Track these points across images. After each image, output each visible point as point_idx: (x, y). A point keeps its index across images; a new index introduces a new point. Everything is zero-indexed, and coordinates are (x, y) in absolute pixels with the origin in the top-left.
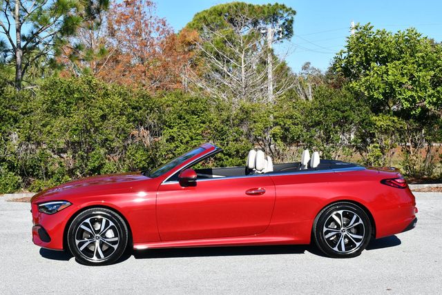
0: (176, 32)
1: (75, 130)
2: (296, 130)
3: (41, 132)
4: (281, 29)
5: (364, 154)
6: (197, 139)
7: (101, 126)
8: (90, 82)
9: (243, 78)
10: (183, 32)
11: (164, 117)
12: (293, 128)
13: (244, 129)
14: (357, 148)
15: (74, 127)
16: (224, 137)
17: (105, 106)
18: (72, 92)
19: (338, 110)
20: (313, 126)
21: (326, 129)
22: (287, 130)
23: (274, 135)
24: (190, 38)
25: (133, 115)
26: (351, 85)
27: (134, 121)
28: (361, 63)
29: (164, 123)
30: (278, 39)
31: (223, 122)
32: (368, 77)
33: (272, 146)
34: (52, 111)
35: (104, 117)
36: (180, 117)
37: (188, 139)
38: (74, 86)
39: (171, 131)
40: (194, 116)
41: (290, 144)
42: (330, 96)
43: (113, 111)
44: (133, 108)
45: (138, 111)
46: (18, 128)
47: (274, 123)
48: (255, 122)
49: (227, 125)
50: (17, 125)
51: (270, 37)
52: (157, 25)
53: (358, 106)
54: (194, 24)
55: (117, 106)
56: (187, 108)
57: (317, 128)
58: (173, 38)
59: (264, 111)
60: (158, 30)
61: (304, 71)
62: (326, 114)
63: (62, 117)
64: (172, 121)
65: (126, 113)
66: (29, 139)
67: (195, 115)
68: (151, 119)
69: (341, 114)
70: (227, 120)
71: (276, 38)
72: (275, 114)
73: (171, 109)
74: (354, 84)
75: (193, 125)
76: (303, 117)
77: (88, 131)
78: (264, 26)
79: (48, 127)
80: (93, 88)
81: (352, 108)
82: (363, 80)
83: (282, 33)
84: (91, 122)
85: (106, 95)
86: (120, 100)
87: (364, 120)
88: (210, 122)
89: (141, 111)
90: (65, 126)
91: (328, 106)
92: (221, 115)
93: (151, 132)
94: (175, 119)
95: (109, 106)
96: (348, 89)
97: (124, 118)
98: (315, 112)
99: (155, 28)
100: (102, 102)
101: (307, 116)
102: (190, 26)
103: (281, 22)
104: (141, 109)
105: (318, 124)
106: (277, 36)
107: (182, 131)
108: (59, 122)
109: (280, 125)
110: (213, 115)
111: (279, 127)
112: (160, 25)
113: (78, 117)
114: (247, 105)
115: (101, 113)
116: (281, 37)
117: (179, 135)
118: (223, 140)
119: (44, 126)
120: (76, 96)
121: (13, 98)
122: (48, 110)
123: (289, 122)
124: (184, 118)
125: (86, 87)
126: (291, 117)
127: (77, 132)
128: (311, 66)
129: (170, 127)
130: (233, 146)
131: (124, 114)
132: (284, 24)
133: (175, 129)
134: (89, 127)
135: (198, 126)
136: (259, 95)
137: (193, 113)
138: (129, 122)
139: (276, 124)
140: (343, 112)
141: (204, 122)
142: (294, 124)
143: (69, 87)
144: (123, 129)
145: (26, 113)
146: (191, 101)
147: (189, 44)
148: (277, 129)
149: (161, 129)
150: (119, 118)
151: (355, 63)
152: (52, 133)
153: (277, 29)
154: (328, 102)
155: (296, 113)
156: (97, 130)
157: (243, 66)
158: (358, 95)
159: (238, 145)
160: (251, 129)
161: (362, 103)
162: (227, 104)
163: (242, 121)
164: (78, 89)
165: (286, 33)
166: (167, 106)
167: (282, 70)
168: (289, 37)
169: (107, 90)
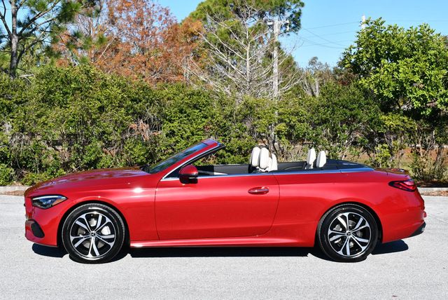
0: (179, 22)
1: (72, 122)
2: (302, 127)
3: (36, 122)
4: (288, 22)
5: (372, 154)
6: (198, 135)
7: (98, 118)
8: (88, 71)
9: (248, 72)
10: (185, 22)
11: (165, 111)
12: (298, 125)
13: (248, 125)
14: (365, 148)
15: (70, 118)
16: (226, 133)
17: (103, 98)
18: (69, 82)
19: (346, 108)
20: (319, 124)
21: (334, 127)
22: (292, 127)
23: (278, 133)
24: (194, 29)
25: (132, 108)
26: (360, 82)
27: (133, 114)
28: (371, 60)
29: (165, 116)
30: (285, 32)
31: (225, 117)
32: (378, 75)
33: (276, 144)
34: (48, 101)
35: (101, 109)
36: (181, 111)
37: (189, 134)
38: (71, 76)
39: (171, 125)
40: (196, 111)
41: (295, 142)
42: (338, 93)
43: (111, 103)
44: (132, 100)
45: (137, 103)
46: (11, 118)
47: (279, 119)
48: (259, 118)
49: (230, 120)
50: (11, 114)
51: (277, 30)
52: (160, 14)
53: (367, 104)
54: (197, 14)
55: (116, 98)
56: (189, 101)
57: (323, 127)
58: (175, 28)
59: (268, 107)
60: (160, 19)
61: (311, 66)
62: (333, 112)
63: (58, 108)
64: (173, 114)
65: (125, 105)
66: (23, 130)
67: (197, 109)
68: (151, 113)
69: (348, 113)
70: (230, 116)
71: (282, 31)
72: (281, 110)
73: (172, 102)
74: (363, 81)
75: (194, 119)
76: (309, 114)
77: (85, 123)
78: (271, 18)
79: (44, 118)
80: (91, 78)
81: (360, 106)
82: (373, 77)
83: (290, 26)
84: (88, 113)
85: (105, 86)
86: (119, 91)
87: (373, 119)
88: (212, 117)
89: (140, 104)
90: (61, 117)
91: (336, 104)
92: (224, 110)
93: (150, 126)
94: (175, 112)
95: (107, 98)
96: (357, 86)
97: (123, 110)
98: (322, 110)
99: (158, 17)
100: (100, 93)
101: (313, 113)
102: (193, 16)
103: (288, 14)
104: (140, 101)
105: (325, 121)
106: (284, 29)
107: (182, 125)
108: (55, 113)
109: (285, 122)
110: (216, 109)
111: (284, 124)
112: (163, 13)
113: (74, 108)
114: (252, 100)
115: (98, 104)
116: (288, 29)
117: (180, 130)
118: (225, 136)
119: (39, 116)
120: (73, 86)
121: (7, 87)
122: (44, 100)
123: (294, 119)
124: (185, 112)
125: (84, 77)
126: (297, 114)
127: (73, 124)
128: (318, 61)
129: (170, 121)
130: (235, 143)
131: (123, 107)
132: (291, 16)
133: (176, 124)
134: (86, 119)
135: (199, 121)
136: (263, 90)
137: (195, 107)
138: (127, 114)
139: (281, 121)
140: (351, 110)
141: (206, 117)
142: (300, 121)
143: (66, 76)
144: (121, 122)
145: (21, 102)
146: (193, 94)
147: (192, 34)
148: (282, 126)
149: (161, 123)
150: (117, 111)
151: (364, 59)
152: (47, 124)
153: (284, 21)
154: (336, 100)
155: (302, 110)
156: (94, 122)
157: (248, 59)
158: (366, 93)
159: (240, 142)
160: (255, 125)
161: (371, 102)
162: (231, 99)
163: (245, 116)
164: (75, 79)
165: (293, 25)
166: (168, 99)
167: (289, 64)
168: (296, 31)
169: (105, 80)
